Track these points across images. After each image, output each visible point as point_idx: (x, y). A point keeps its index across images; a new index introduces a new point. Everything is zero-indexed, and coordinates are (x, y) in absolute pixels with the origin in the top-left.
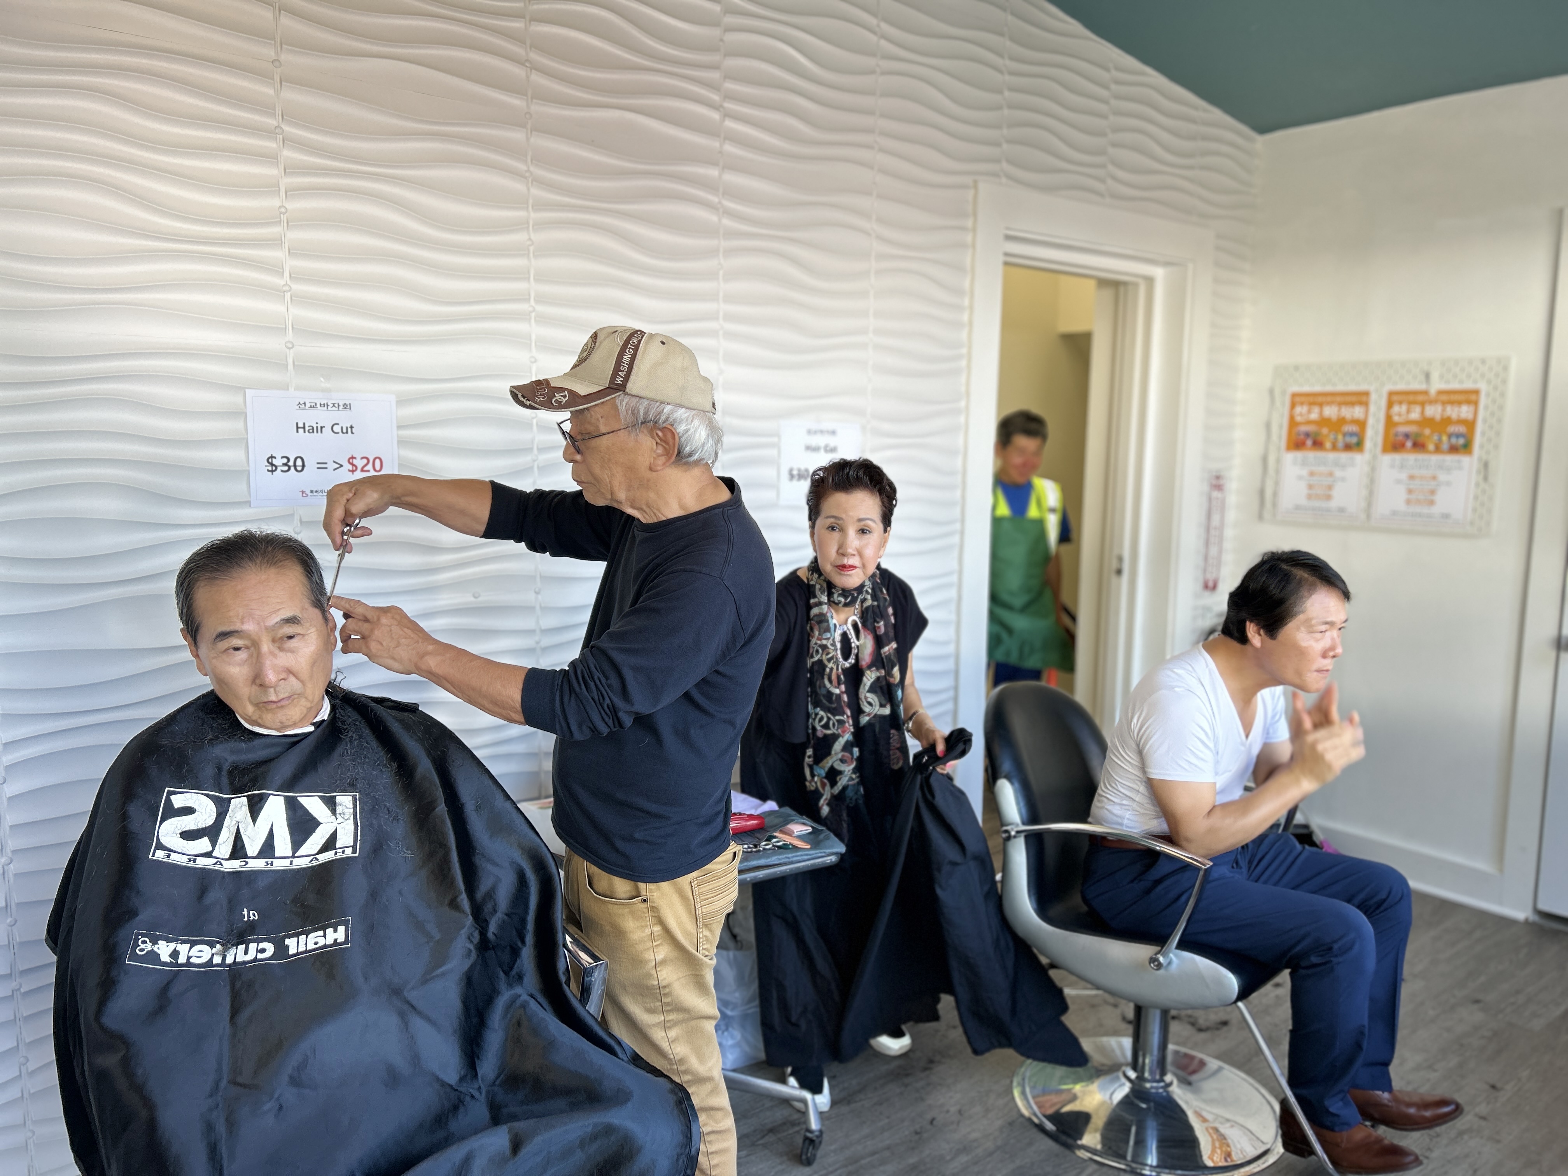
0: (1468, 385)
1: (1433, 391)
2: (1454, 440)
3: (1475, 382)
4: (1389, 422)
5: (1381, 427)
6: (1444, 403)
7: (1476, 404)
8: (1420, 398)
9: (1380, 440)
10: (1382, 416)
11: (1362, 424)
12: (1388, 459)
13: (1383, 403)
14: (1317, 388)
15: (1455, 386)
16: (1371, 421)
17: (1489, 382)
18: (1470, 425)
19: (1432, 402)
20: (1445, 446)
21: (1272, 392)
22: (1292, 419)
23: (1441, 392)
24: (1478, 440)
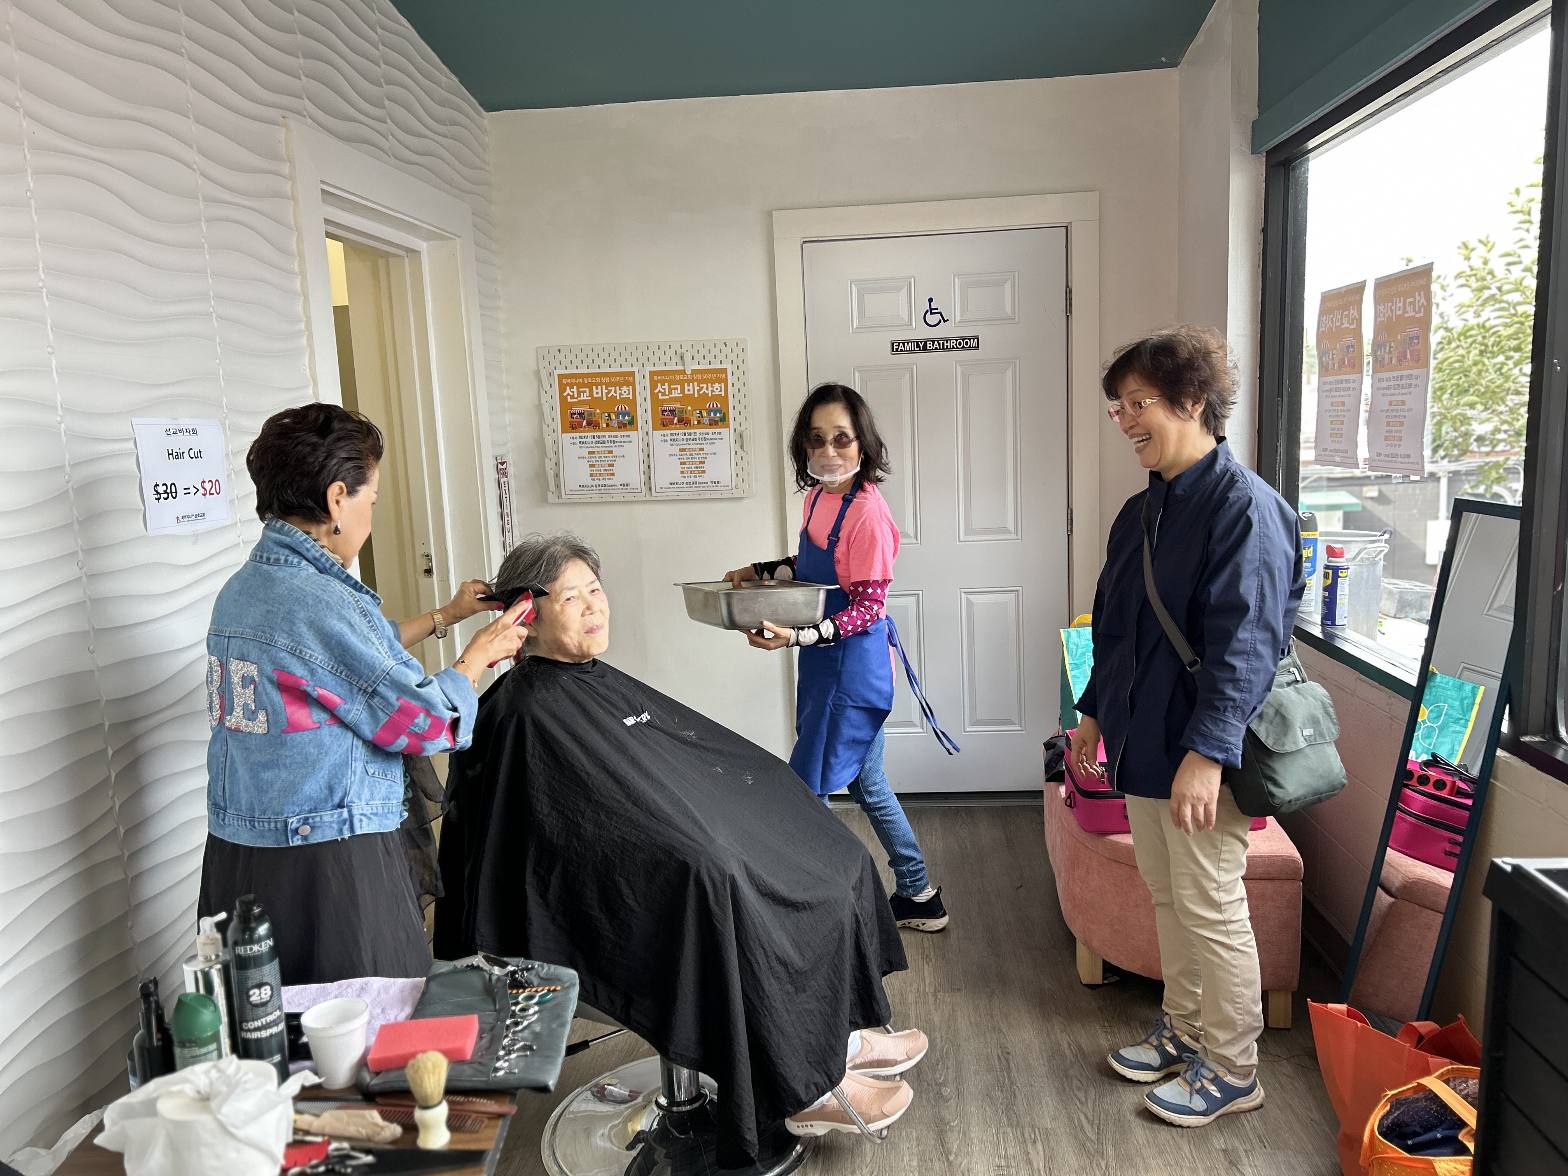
0: (717, 365)
1: (688, 370)
2: (713, 415)
3: (721, 362)
4: (655, 400)
5: (649, 406)
7: (725, 381)
8: (679, 377)
9: (649, 417)
10: (648, 395)
11: (632, 403)
12: (659, 435)
13: (647, 383)
15: (704, 366)
16: (639, 400)
17: (732, 362)
18: (724, 400)
19: (689, 382)
20: (706, 420)
21: (537, 373)
22: (563, 399)
23: (694, 372)
24: (731, 414)
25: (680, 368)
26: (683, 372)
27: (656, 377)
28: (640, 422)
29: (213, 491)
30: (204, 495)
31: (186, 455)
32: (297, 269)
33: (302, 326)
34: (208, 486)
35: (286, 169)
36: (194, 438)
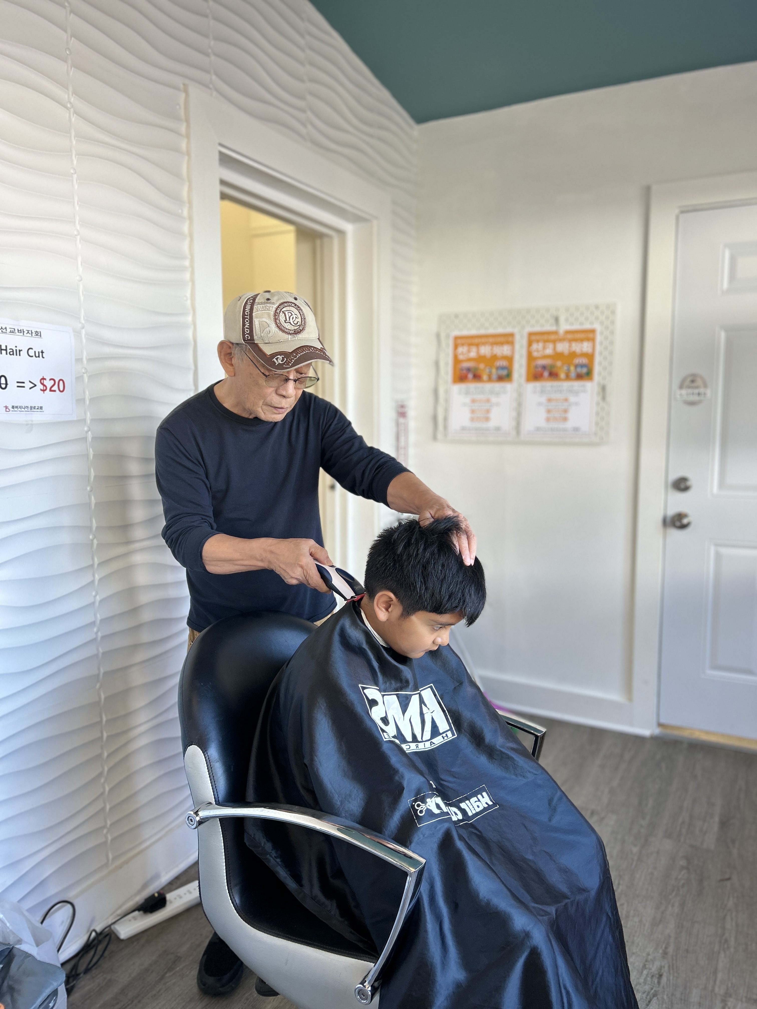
0: (587, 326)
1: (561, 331)
2: (579, 370)
3: (592, 323)
4: (530, 357)
5: (524, 361)
6: (570, 341)
7: (593, 340)
8: (553, 337)
9: (523, 371)
10: (524, 352)
11: (510, 359)
12: (531, 387)
13: (525, 342)
14: (473, 332)
15: (576, 327)
16: (517, 357)
17: (602, 323)
18: (590, 357)
19: (562, 340)
20: (573, 375)
21: (438, 336)
22: (456, 357)
23: (567, 332)
24: (597, 369)
25: (554, 328)
26: (556, 333)
27: (533, 338)
28: (515, 375)
29: (55, 388)
30: (44, 391)
31: (24, 353)
32: (185, 213)
33: (187, 263)
34: (49, 384)
35: (183, 129)
36: (37, 339)
